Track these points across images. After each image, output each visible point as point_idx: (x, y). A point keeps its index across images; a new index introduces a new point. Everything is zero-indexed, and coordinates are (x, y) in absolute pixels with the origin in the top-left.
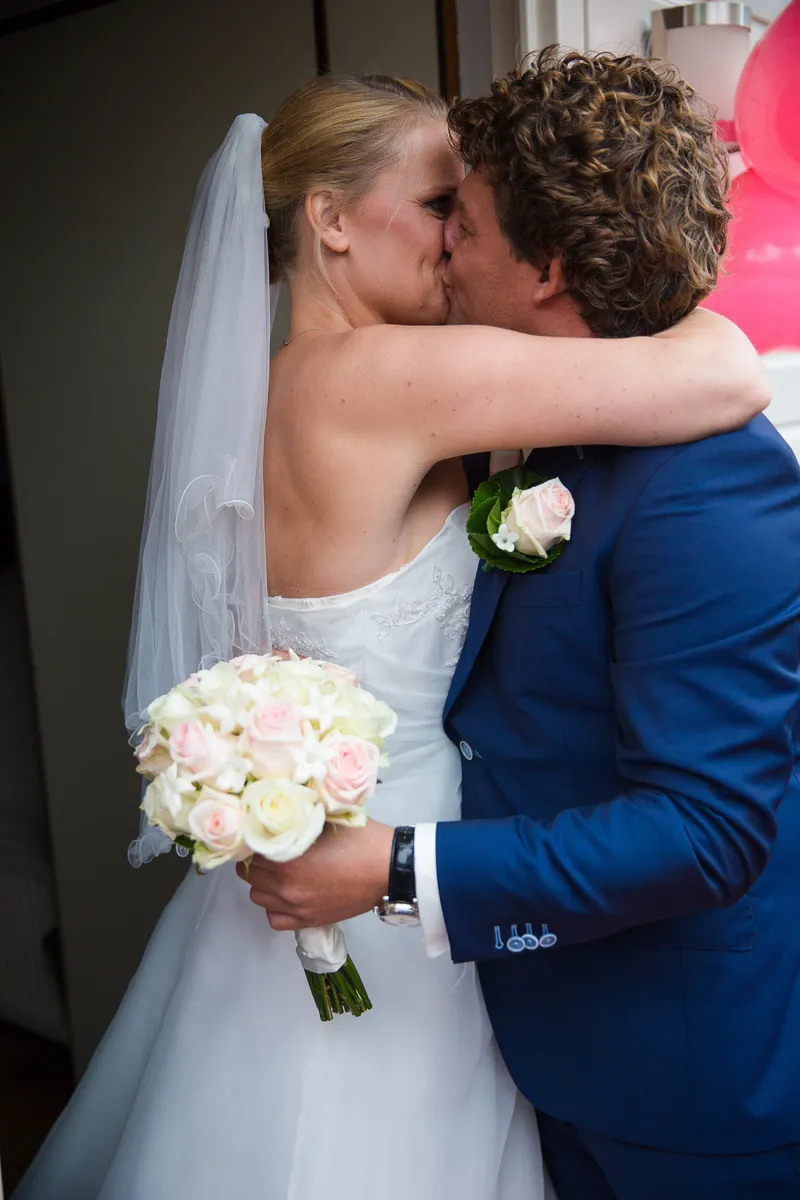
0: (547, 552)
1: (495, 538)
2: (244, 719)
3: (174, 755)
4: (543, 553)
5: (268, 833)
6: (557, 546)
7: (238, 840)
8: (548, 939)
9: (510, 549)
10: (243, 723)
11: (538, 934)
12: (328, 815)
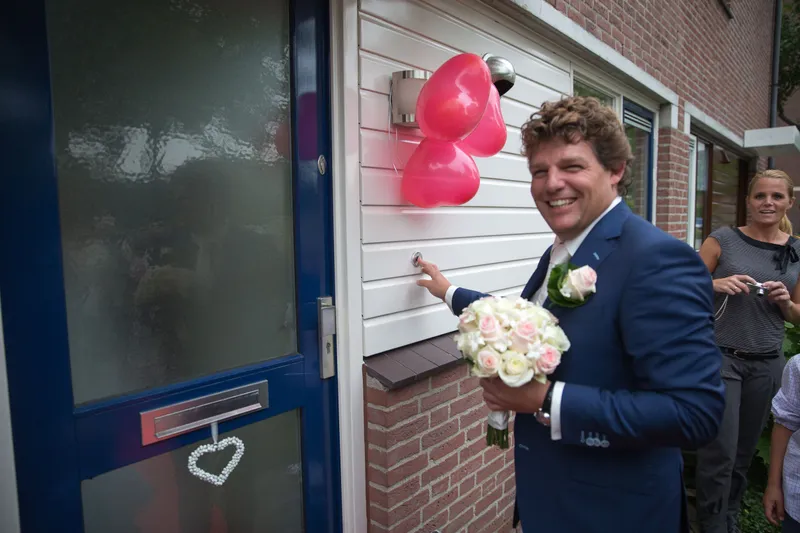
0: (585, 298)
1: (561, 291)
2: (513, 324)
3: (480, 328)
4: (582, 298)
5: (506, 372)
6: (589, 295)
7: (495, 372)
8: (605, 443)
9: (568, 295)
10: (512, 325)
11: (601, 439)
12: (535, 375)
